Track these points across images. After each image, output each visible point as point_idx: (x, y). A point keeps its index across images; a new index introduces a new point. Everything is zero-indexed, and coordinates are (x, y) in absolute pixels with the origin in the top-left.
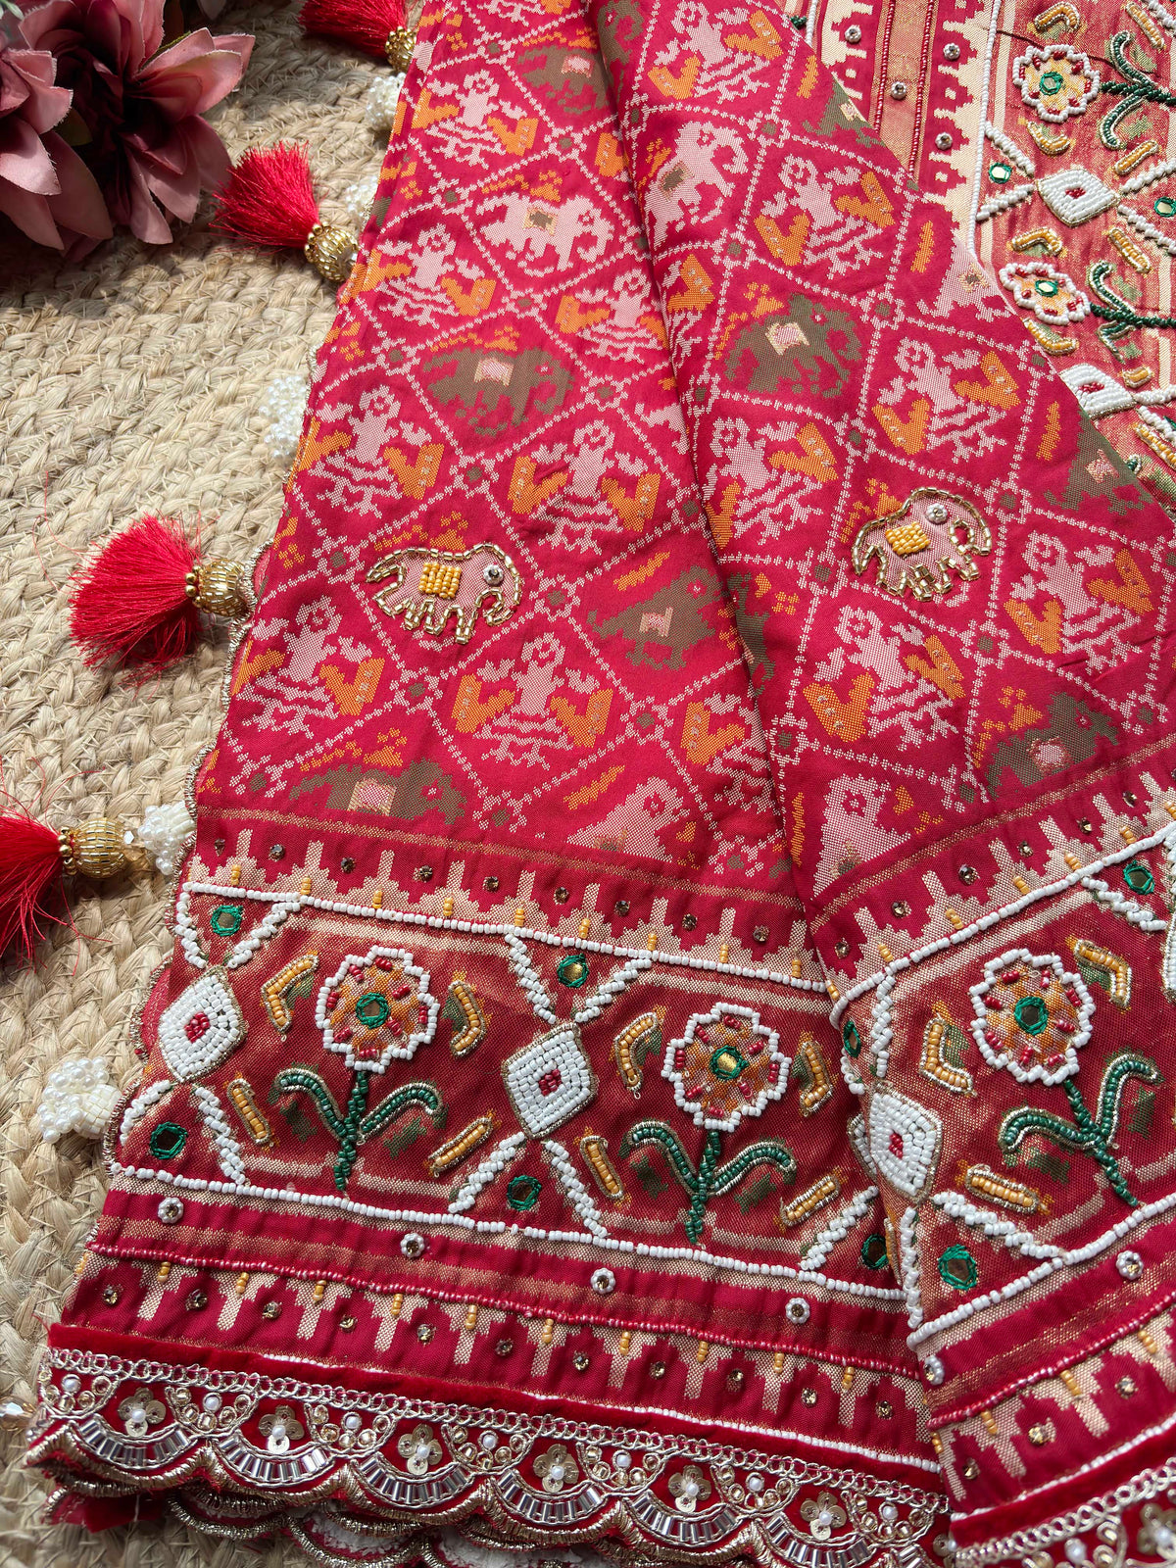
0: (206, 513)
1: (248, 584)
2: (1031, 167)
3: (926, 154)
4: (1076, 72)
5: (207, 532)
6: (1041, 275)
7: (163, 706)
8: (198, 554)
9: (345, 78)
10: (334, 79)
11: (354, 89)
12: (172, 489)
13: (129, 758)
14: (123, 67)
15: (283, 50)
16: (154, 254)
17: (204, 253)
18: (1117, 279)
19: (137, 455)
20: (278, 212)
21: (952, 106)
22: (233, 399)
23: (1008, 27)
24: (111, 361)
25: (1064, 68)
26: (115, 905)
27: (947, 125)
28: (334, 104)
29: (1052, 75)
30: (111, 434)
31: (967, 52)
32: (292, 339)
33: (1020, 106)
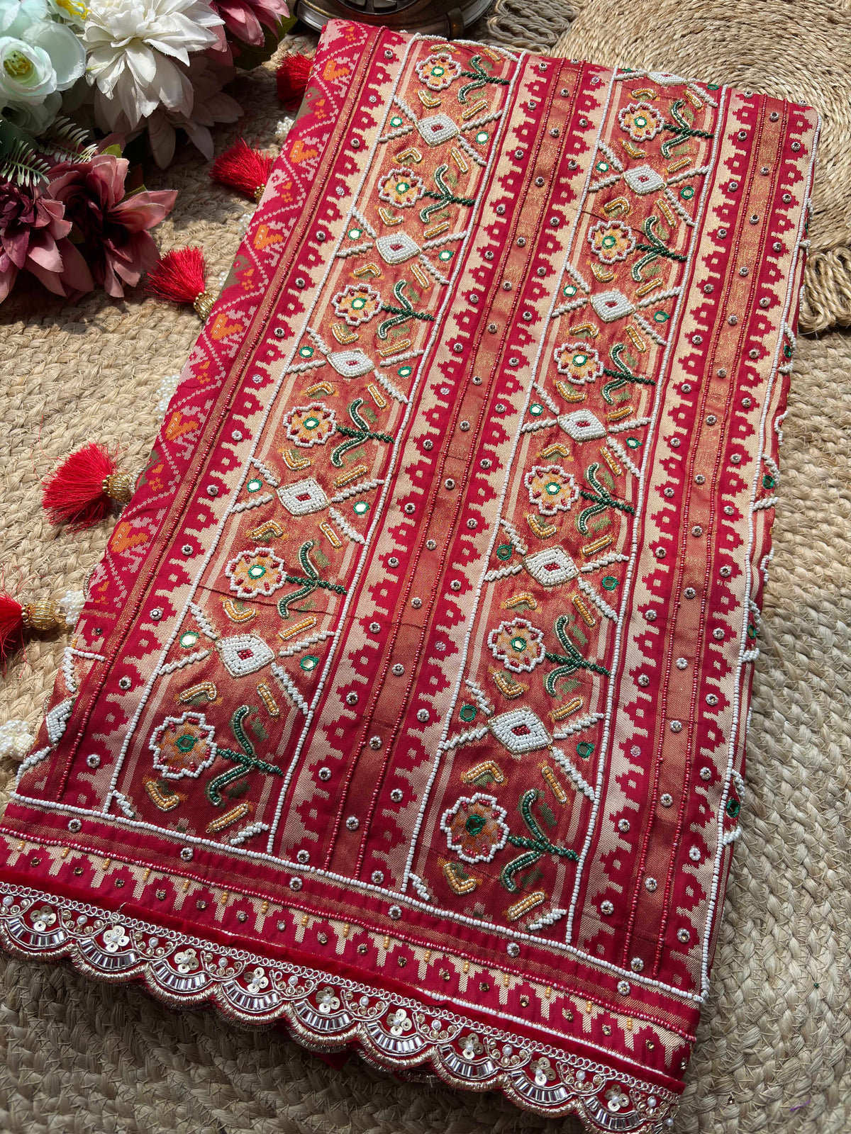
0: (122, 444)
1: (133, 486)
2: (588, 289)
3: (530, 277)
4: (624, 236)
5: (121, 455)
6: (581, 350)
7: (86, 545)
8: (115, 466)
9: (233, 208)
10: (226, 209)
11: (236, 215)
12: (106, 430)
13: (65, 570)
14: (104, 206)
15: (201, 189)
16: (115, 302)
17: (141, 302)
18: (626, 354)
19: (91, 409)
20: (181, 284)
21: (549, 252)
22: (146, 383)
23: (589, 209)
24: (84, 357)
25: (619, 233)
26: (48, 645)
27: (545, 263)
28: (224, 223)
29: (610, 237)
30: (79, 397)
31: (563, 222)
32: (181, 353)
33: (590, 254)
